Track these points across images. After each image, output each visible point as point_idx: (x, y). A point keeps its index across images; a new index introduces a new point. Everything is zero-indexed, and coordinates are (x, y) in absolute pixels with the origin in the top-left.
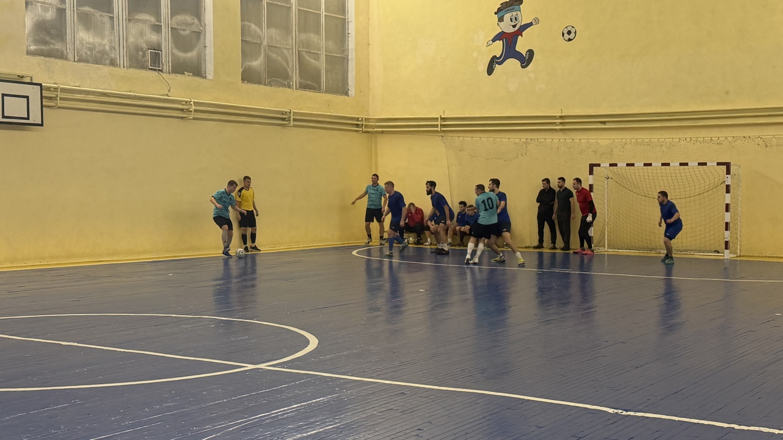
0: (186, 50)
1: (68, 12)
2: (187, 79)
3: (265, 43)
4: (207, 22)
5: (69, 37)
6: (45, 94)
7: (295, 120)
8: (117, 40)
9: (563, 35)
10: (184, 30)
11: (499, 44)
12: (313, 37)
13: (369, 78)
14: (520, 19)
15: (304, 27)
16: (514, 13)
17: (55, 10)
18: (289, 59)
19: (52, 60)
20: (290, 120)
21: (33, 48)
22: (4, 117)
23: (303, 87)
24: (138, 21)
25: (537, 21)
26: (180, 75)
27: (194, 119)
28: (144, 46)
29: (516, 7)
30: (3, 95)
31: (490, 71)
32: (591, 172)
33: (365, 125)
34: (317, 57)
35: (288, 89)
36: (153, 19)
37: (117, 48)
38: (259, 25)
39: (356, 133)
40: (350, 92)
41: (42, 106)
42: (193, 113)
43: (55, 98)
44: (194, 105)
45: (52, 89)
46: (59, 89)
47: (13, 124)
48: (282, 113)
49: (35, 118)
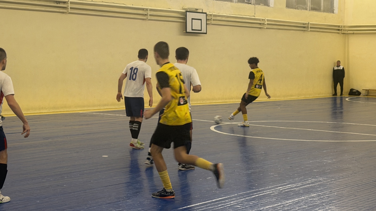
2: (261, 7)
6: (207, 18)
7: (311, 28)
13: (345, 3)
20: (308, 28)
22: (192, 30)
23: (313, 9)
26: (258, 6)
27: (267, 28)
33: (343, 30)
35: (305, 11)
39: (337, 34)
40: (335, 11)
41: (207, 24)
42: (266, 25)
43: (211, 20)
44: (267, 21)
45: (209, 15)
46: (213, 15)
47: (196, 33)
48: (304, 24)
49: (204, 31)
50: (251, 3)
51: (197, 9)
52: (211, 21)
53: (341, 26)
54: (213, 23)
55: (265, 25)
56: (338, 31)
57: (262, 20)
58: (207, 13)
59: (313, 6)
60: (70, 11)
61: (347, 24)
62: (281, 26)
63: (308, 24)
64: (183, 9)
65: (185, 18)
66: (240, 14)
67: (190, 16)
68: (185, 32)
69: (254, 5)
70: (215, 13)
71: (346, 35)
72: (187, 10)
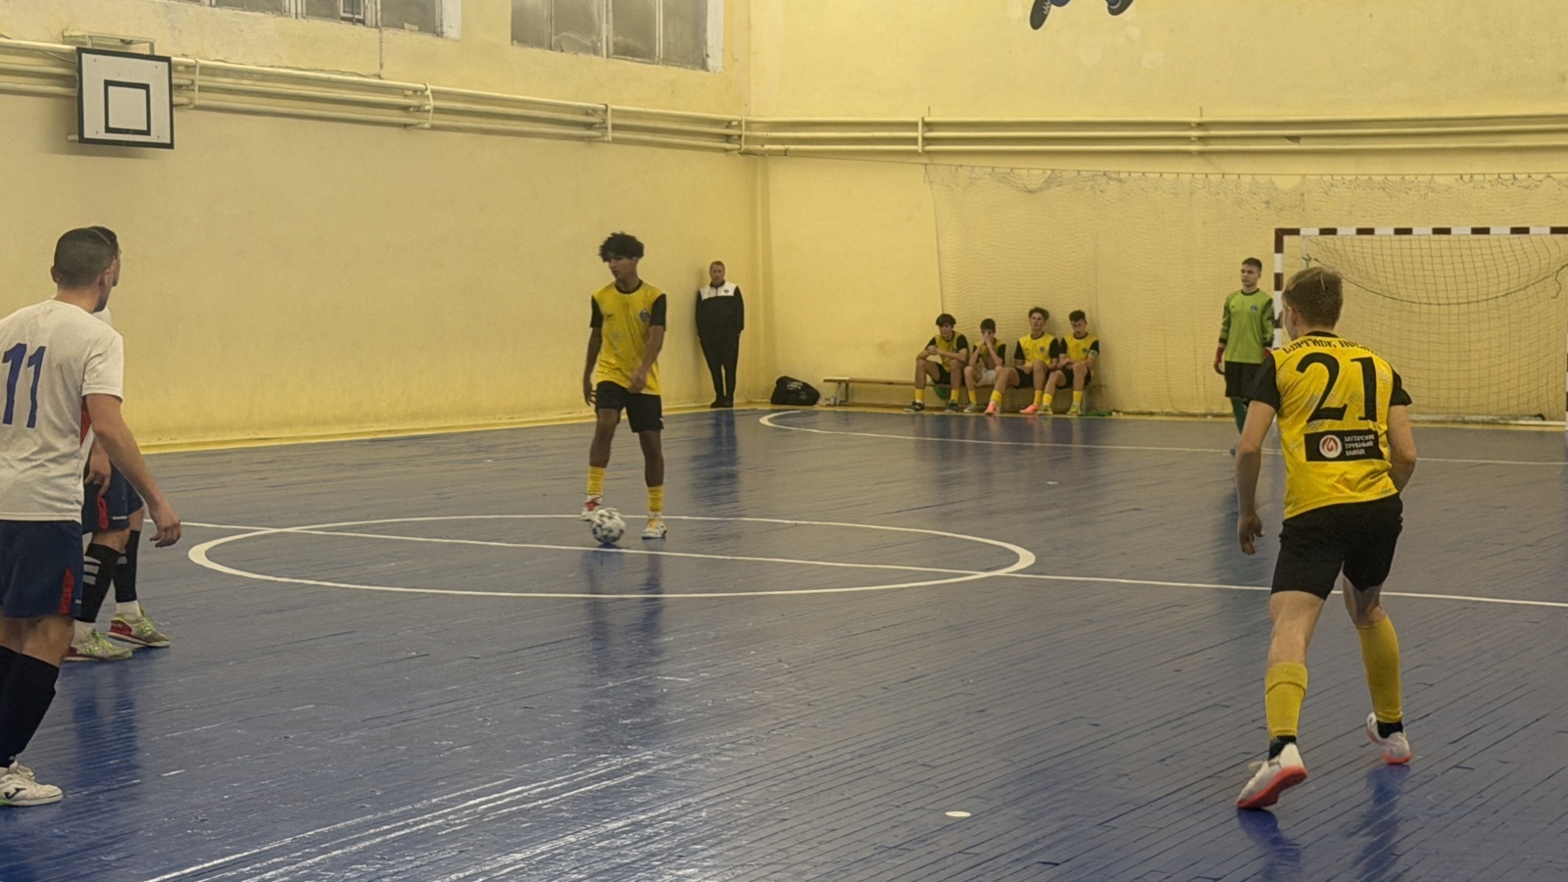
2: (408, 39)
6: (174, 78)
7: (615, 127)
13: (750, 26)
20: (606, 128)
22: (108, 130)
23: (624, 51)
26: (395, 31)
27: (433, 128)
32: (1279, 248)
33: (746, 137)
35: (592, 56)
40: (710, 62)
41: (172, 106)
42: (431, 115)
43: (189, 87)
44: (434, 98)
45: (180, 68)
46: (198, 69)
47: (122, 144)
48: (586, 112)
49: (160, 134)
50: (362, 22)
51: (128, 39)
52: (190, 94)
53: (734, 123)
54: (198, 102)
55: (426, 115)
56: (727, 142)
57: (411, 93)
58: (173, 59)
59: (621, 38)
61: (760, 116)
62: (491, 121)
64: (65, 40)
65: (72, 77)
66: (320, 66)
67: (96, 69)
68: (76, 137)
69: (377, 30)
70: (208, 59)
71: (759, 158)
72: (85, 44)
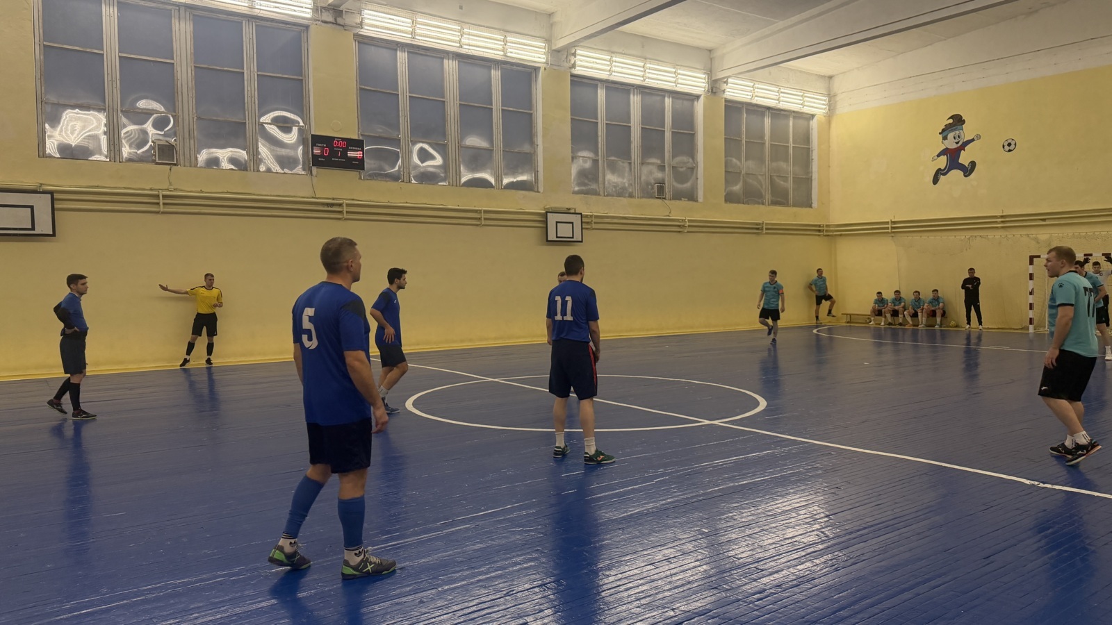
0: (682, 182)
1: (600, 162)
2: (684, 203)
3: (744, 172)
4: (699, 160)
5: (600, 179)
6: (584, 220)
7: (767, 229)
8: (633, 178)
9: (1004, 147)
10: (682, 167)
11: (944, 159)
12: (783, 165)
13: (829, 192)
14: (963, 137)
15: (774, 158)
16: (957, 132)
17: (591, 161)
18: (763, 183)
19: (589, 196)
20: (763, 229)
21: (577, 189)
22: (557, 237)
23: (774, 203)
24: (649, 164)
25: (979, 137)
26: (678, 201)
27: (688, 232)
28: (653, 181)
29: (959, 127)
30: (557, 222)
31: (935, 181)
32: (1031, 263)
33: (826, 230)
34: (786, 179)
35: (761, 206)
36: (659, 162)
37: (633, 184)
38: (740, 160)
39: (817, 237)
40: (813, 205)
41: (582, 229)
42: (687, 227)
43: (587, 222)
44: (690, 222)
45: (587, 216)
46: (594, 215)
47: (562, 241)
48: (757, 224)
49: (577, 237)
50: (665, 199)
51: (569, 207)
52: (589, 225)
53: (822, 226)
54: (592, 227)
55: (685, 228)
56: (822, 232)
57: (681, 221)
59: (774, 199)
60: (345, 216)
61: (832, 223)
63: (763, 223)
64: (545, 209)
65: (545, 221)
66: (647, 214)
67: (552, 219)
68: (546, 239)
69: (670, 200)
71: (831, 237)
72: (550, 210)
